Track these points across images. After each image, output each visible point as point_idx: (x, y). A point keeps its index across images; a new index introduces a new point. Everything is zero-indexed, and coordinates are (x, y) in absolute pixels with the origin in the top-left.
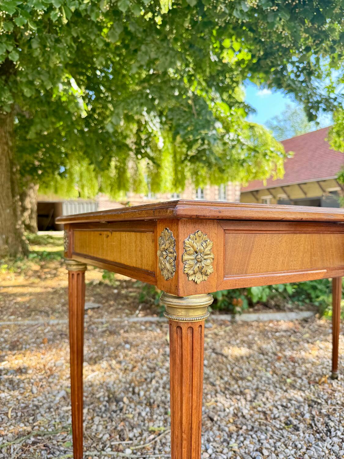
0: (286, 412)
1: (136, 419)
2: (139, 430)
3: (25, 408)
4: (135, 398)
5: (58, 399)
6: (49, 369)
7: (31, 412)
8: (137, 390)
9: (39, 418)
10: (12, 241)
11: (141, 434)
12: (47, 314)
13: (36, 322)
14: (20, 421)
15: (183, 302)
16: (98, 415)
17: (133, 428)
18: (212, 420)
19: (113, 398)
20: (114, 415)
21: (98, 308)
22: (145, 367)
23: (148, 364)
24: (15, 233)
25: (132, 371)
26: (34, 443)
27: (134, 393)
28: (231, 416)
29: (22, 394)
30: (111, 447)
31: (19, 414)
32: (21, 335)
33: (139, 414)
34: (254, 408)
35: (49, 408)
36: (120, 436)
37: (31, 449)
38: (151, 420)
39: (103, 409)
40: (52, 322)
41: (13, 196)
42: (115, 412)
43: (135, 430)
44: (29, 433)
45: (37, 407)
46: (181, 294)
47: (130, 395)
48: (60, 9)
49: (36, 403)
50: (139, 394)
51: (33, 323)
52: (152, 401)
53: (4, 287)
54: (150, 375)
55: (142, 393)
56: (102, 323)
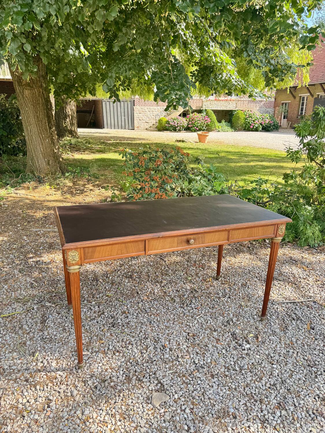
1: (102, 290)
2: (102, 295)
3: (53, 280)
4: (107, 280)
7: (56, 282)
9: (59, 285)
10: (52, 163)
11: (102, 296)
14: (50, 286)
16: (86, 287)
17: (100, 293)
18: (138, 293)
19: (96, 279)
20: (93, 287)
22: (118, 264)
23: (121, 262)
24: (54, 157)
25: (110, 265)
26: (55, 296)
30: (87, 300)
31: (50, 283)
32: (55, 239)
33: (105, 288)
34: (162, 290)
36: (93, 296)
37: (53, 298)
38: (109, 291)
39: (90, 283)
41: (50, 128)
42: (94, 285)
44: (53, 292)
47: (105, 278)
48: (56, 15)
50: (109, 278)
52: (114, 282)
53: (48, 201)
54: (119, 268)
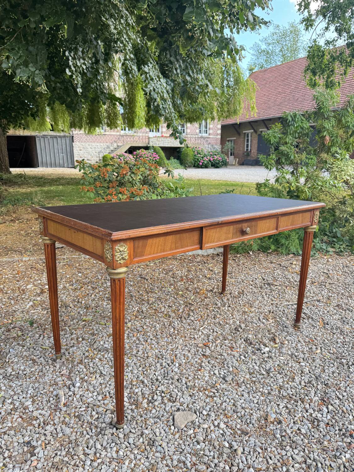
0: (169, 309)
1: (76, 315)
2: (77, 320)
3: (7, 312)
4: (79, 305)
5: (28, 306)
6: (22, 290)
7: (11, 314)
8: (80, 300)
9: (16, 316)
11: (77, 322)
12: (21, 253)
13: (12, 259)
15: (116, 271)
17: (73, 319)
21: (62, 247)
22: (89, 287)
23: (92, 285)
25: (80, 290)
27: (78, 302)
28: (135, 312)
29: (4, 305)
32: (0, 269)
33: (79, 313)
35: (23, 312)
38: (85, 315)
40: (24, 259)
43: (74, 321)
45: (15, 311)
46: (115, 268)
47: (76, 303)
49: (14, 309)
51: (10, 260)
54: (91, 292)
55: (83, 302)
56: (64, 259)
